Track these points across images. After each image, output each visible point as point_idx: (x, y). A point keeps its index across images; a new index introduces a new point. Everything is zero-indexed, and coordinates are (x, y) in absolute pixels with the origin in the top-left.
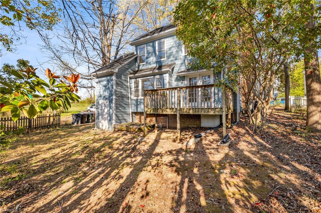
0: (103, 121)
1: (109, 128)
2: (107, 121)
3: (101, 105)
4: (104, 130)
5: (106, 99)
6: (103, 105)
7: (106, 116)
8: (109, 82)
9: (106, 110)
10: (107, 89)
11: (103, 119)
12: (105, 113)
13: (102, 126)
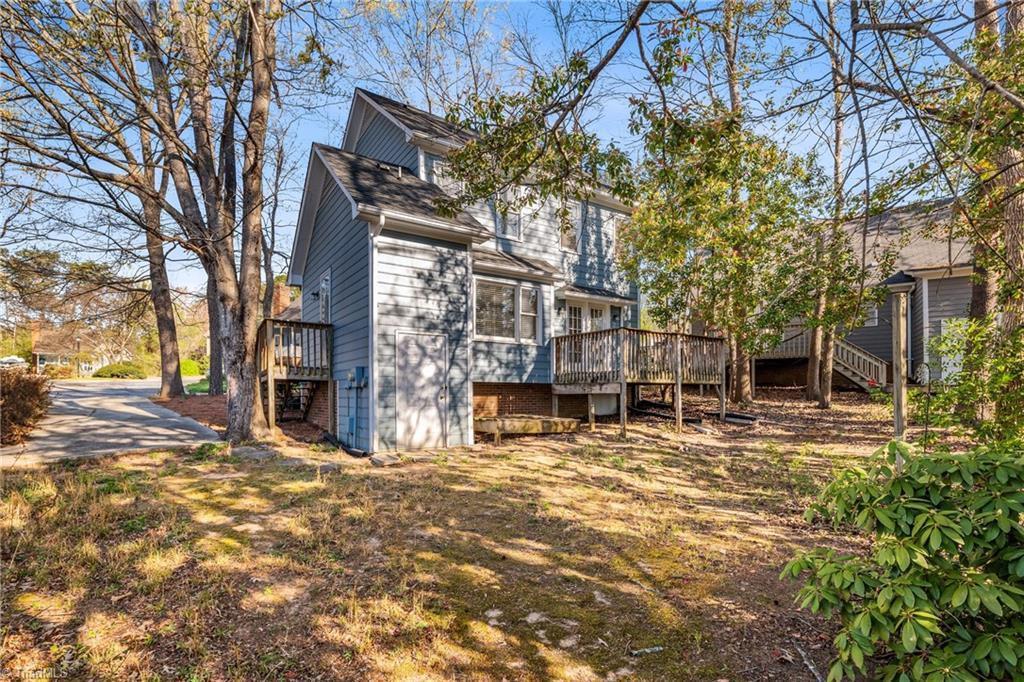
0: (412, 414)
1: (444, 436)
2: (433, 412)
3: (403, 347)
4: (419, 449)
5: (431, 327)
6: (413, 349)
7: (430, 392)
8: (448, 268)
9: (429, 370)
10: (436, 291)
11: (414, 405)
12: (421, 382)
13: (409, 430)
